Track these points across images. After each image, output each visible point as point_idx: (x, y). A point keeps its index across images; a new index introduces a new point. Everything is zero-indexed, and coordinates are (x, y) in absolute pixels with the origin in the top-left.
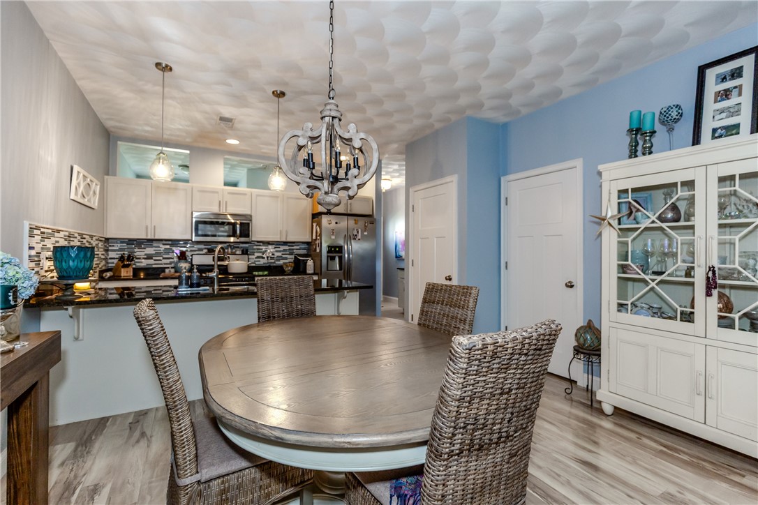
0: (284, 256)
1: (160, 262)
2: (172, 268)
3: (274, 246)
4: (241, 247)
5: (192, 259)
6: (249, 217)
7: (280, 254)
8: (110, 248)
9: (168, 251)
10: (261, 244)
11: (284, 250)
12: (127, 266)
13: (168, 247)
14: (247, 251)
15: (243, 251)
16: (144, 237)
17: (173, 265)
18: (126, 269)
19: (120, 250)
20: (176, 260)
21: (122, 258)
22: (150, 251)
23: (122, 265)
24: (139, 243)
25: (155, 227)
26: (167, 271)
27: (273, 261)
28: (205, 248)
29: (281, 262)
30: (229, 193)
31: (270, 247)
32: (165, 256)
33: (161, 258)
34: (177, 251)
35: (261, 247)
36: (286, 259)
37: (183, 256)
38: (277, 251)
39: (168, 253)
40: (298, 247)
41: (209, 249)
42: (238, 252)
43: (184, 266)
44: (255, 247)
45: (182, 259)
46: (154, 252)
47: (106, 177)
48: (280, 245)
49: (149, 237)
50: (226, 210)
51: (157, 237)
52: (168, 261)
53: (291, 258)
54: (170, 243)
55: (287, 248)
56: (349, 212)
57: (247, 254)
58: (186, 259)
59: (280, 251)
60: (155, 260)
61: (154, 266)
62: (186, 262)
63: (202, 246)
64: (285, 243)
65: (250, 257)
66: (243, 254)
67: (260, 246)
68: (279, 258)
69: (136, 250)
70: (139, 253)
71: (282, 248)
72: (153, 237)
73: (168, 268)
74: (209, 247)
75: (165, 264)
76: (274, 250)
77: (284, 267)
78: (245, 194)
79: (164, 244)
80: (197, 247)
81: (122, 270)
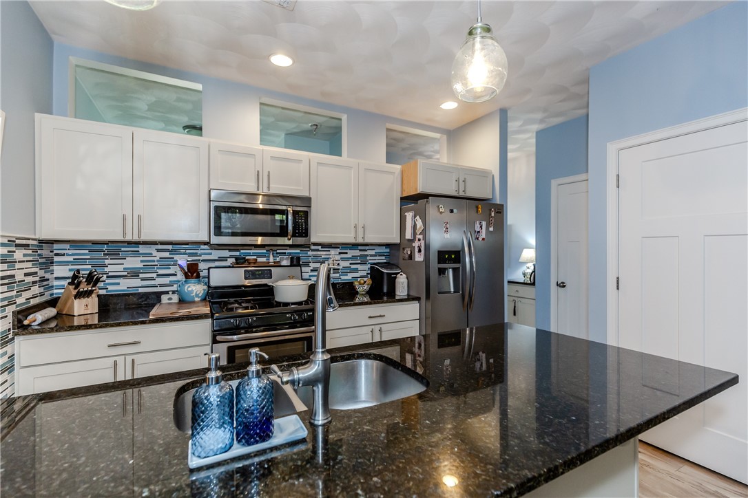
0: (353, 266)
1: (152, 282)
2: (174, 292)
3: (339, 250)
4: (290, 254)
5: (208, 277)
6: (307, 201)
7: (347, 264)
8: (56, 259)
9: (165, 263)
10: (319, 247)
11: (354, 257)
12: (88, 294)
13: (167, 254)
14: (298, 259)
15: (292, 259)
16: (120, 238)
17: (175, 288)
18: (84, 301)
19: (76, 262)
20: (180, 276)
21: (75, 280)
22: (133, 263)
23: (74, 292)
24: (114, 248)
25: (139, 216)
26: (164, 298)
27: (337, 275)
28: (231, 257)
29: (349, 277)
30: (273, 158)
31: (333, 252)
32: (161, 272)
33: (154, 275)
34: (183, 261)
35: (319, 253)
36: (356, 271)
37: (192, 272)
38: (343, 259)
39: (167, 266)
40: (373, 252)
41: (237, 259)
42: (285, 263)
43: (196, 289)
44: (310, 253)
45: (192, 277)
46: (141, 265)
47: (38, 116)
48: (346, 248)
49: (129, 238)
50: (269, 188)
51: (143, 238)
52: (166, 280)
53: (364, 270)
54: (170, 247)
55: (357, 253)
56: (462, 194)
57: (299, 265)
58: (198, 276)
59: (347, 259)
60: (143, 279)
61: (141, 290)
62: (199, 282)
63: (226, 253)
64: (355, 246)
65: (304, 269)
66: (292, 265)
67: (318, 250)
68: (347, 270)
69: (107, 262)
70: (113, 267)
71: (351, 253)
72: (136, 238)
73: (167, 293)
74: (237, 254)
75: (161, 286)
76: (338, 257)
77: (356, 284)
78: (300, 161)
79: (158, 250)
80: (216, 254)
81: (76, 302)
